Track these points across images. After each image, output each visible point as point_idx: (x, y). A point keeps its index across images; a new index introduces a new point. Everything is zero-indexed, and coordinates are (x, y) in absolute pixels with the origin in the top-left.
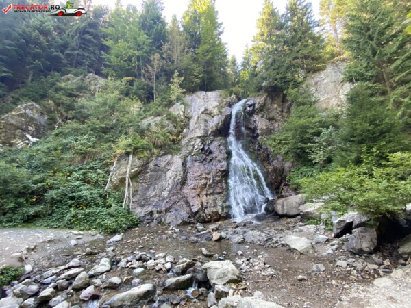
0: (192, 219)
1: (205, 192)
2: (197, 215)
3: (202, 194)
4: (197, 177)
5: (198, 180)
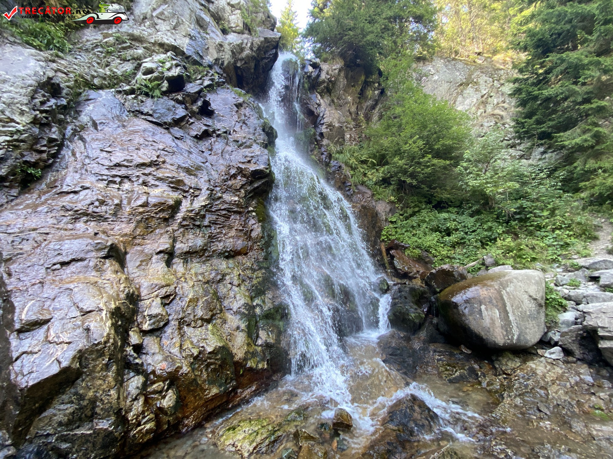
1: (164, 243)
3: (139, 248)
4: (127, 167)
5: (130, 180)
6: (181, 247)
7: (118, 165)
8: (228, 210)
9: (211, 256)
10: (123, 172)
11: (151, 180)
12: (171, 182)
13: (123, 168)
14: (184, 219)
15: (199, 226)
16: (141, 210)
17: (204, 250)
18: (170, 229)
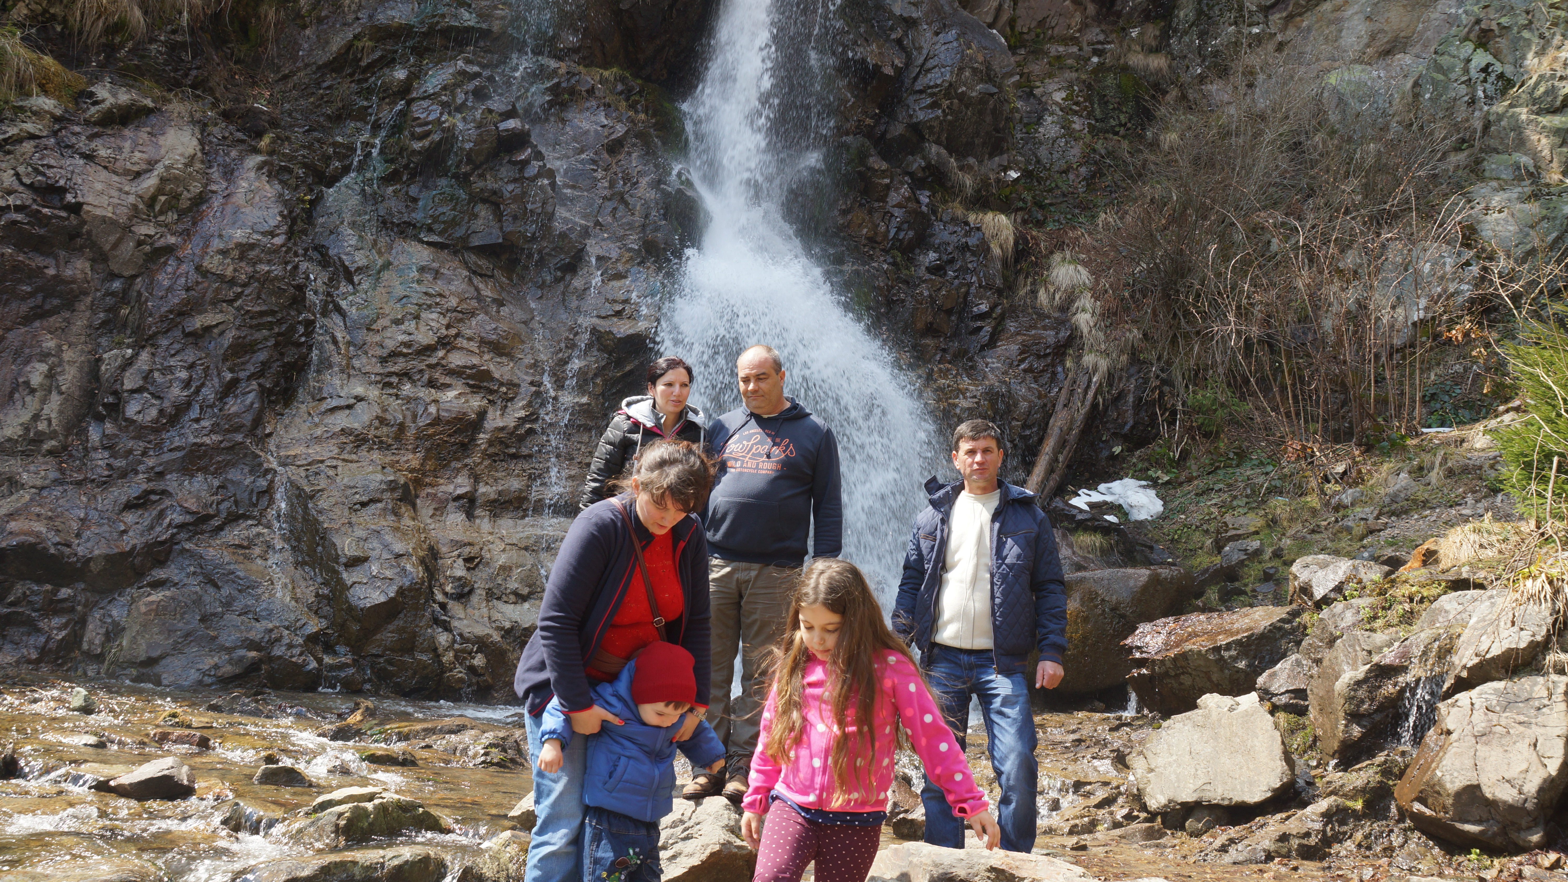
0: (343, 654)
1: (461, 485)
2: (388, 635)
3: (430, 490)
4: (405, 355)
5: (410, 378)
6: (485, 491)
7: (394, 354)
10: (400, 365)
11: (439, 376)
12: (469, 377)
13: (401, 360)
15: (514, 456)
16: (431, 431)
17: (520, 498)
18: (470, 461)
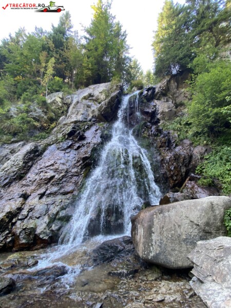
6: (48, 192)
8: (72, 175)
9: (58, 194)
11: (48, 171)
12: (54, 170)
14: (53, 182)
15: (58, 184)
16: (39, 181)
17: (56, 192)
18: (46, 186)
